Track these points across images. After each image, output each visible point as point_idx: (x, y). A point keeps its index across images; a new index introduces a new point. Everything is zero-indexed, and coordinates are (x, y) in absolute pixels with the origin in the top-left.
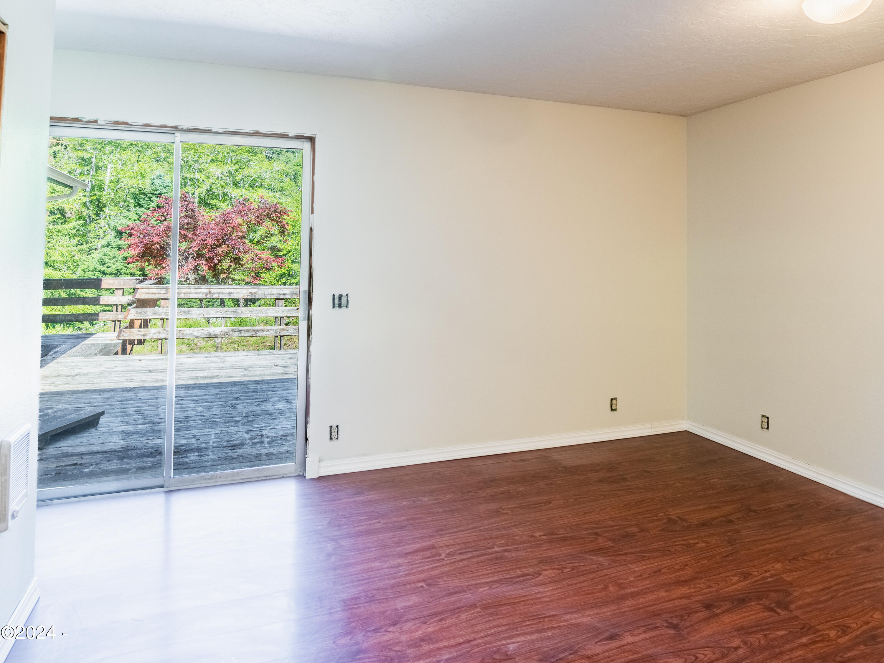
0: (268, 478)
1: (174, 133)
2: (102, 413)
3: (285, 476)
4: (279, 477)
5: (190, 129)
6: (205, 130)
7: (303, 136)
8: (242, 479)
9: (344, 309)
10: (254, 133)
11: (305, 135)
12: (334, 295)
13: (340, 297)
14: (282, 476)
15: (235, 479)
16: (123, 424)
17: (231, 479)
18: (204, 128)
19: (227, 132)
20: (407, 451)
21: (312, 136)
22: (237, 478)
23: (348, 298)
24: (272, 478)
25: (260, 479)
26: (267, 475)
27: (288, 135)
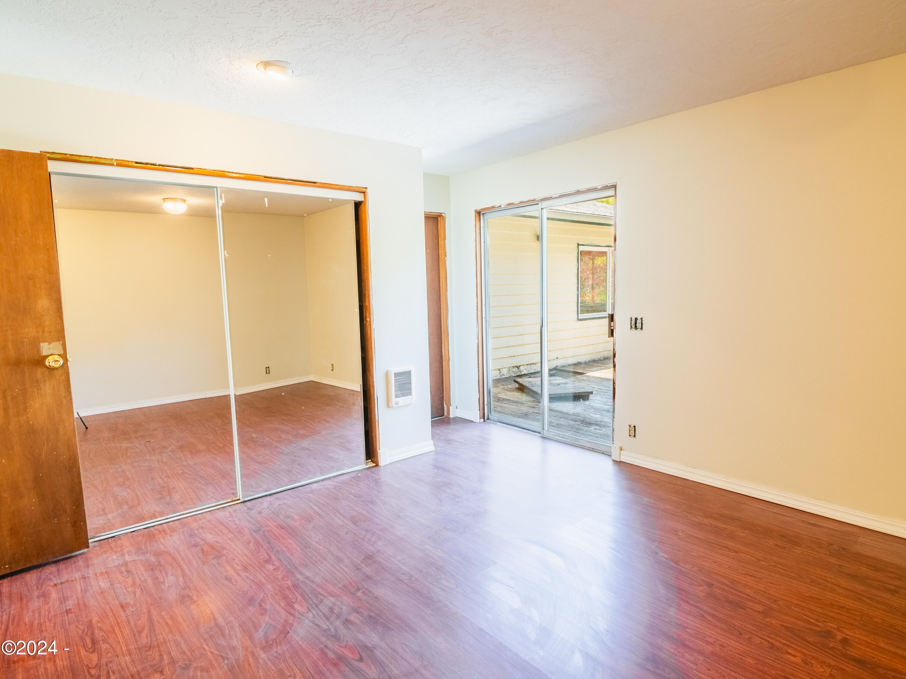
0: (594, 450)
1: (538, 204)
2: (592, 393)
3: (604, 453)
4: (601, 452)
5: (541, 199)
6: (549, 198)
7: (607, 186)
8: (579, 445)
9: (639, 331)
10: (576, 192)
11: (609, 185)
12: (631, 318)
13: (636, 319)
14: (602, 452)
15: (576, 443)
16: (599, 403)
17: (574, 442)
18: (548, 197)
19: (561, 196)
20: (695, 468)
21: (614, 184)
22: (577, 443)
23: (643, 321)
24: (596, 451)
25: (589, 449)
26: (594, 448)
27: (597, 188)
